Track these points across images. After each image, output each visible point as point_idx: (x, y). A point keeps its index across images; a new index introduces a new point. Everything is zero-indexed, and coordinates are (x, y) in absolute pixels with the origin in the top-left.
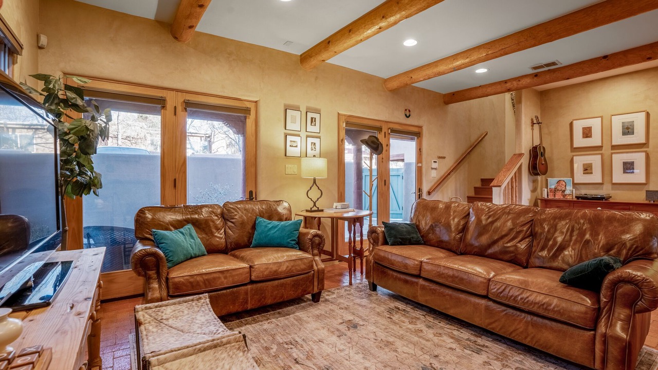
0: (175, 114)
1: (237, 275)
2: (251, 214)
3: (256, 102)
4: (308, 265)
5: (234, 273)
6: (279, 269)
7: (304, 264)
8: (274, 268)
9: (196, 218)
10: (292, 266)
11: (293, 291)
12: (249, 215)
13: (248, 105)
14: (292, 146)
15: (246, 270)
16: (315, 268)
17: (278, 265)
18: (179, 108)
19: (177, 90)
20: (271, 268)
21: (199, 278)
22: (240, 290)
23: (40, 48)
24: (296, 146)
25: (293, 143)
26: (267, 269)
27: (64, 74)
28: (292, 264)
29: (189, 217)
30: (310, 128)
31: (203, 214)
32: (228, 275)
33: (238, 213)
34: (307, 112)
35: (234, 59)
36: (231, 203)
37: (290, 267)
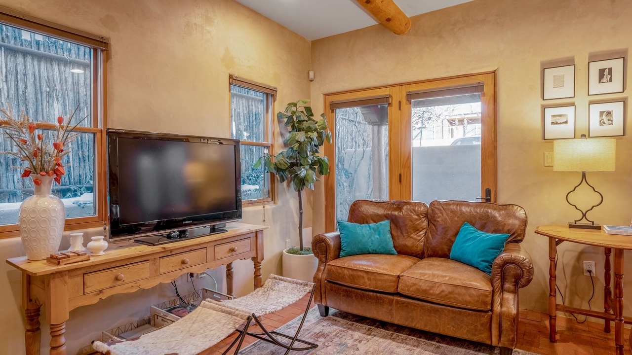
0: (400, 109)
1: (381, 280)
2: (458, 217)
3: (494, 72)
4: (476, 298)
5: (378, 277)
6: (430, 289)
7: (470, 296)
8: (424, 286)
9: (395, 215)
10: (450, 293)
11: (453, 326)
12: (456, 219)
13: (481, 79)
14: (557, 123)
15: (391, 278)
16: (497, 308)
17: (431, 285)
18: (404, 102)
19: (401, 84)
20: (420, 286)
21: (346, 272)
22: (385, 298)
23: (312, 81)
24: (566, 122)
25: (558, 118)
26: (415, 284)
27: (324, 95)
28: (450, 289)
29: (390, 213)
30: (597, 88)
31: (403, 211)
32: (372, 277)
33: (443, 215)
34: (589, 63)
35: (460, 29)
36: (440, 204)
37: (446, 293)
